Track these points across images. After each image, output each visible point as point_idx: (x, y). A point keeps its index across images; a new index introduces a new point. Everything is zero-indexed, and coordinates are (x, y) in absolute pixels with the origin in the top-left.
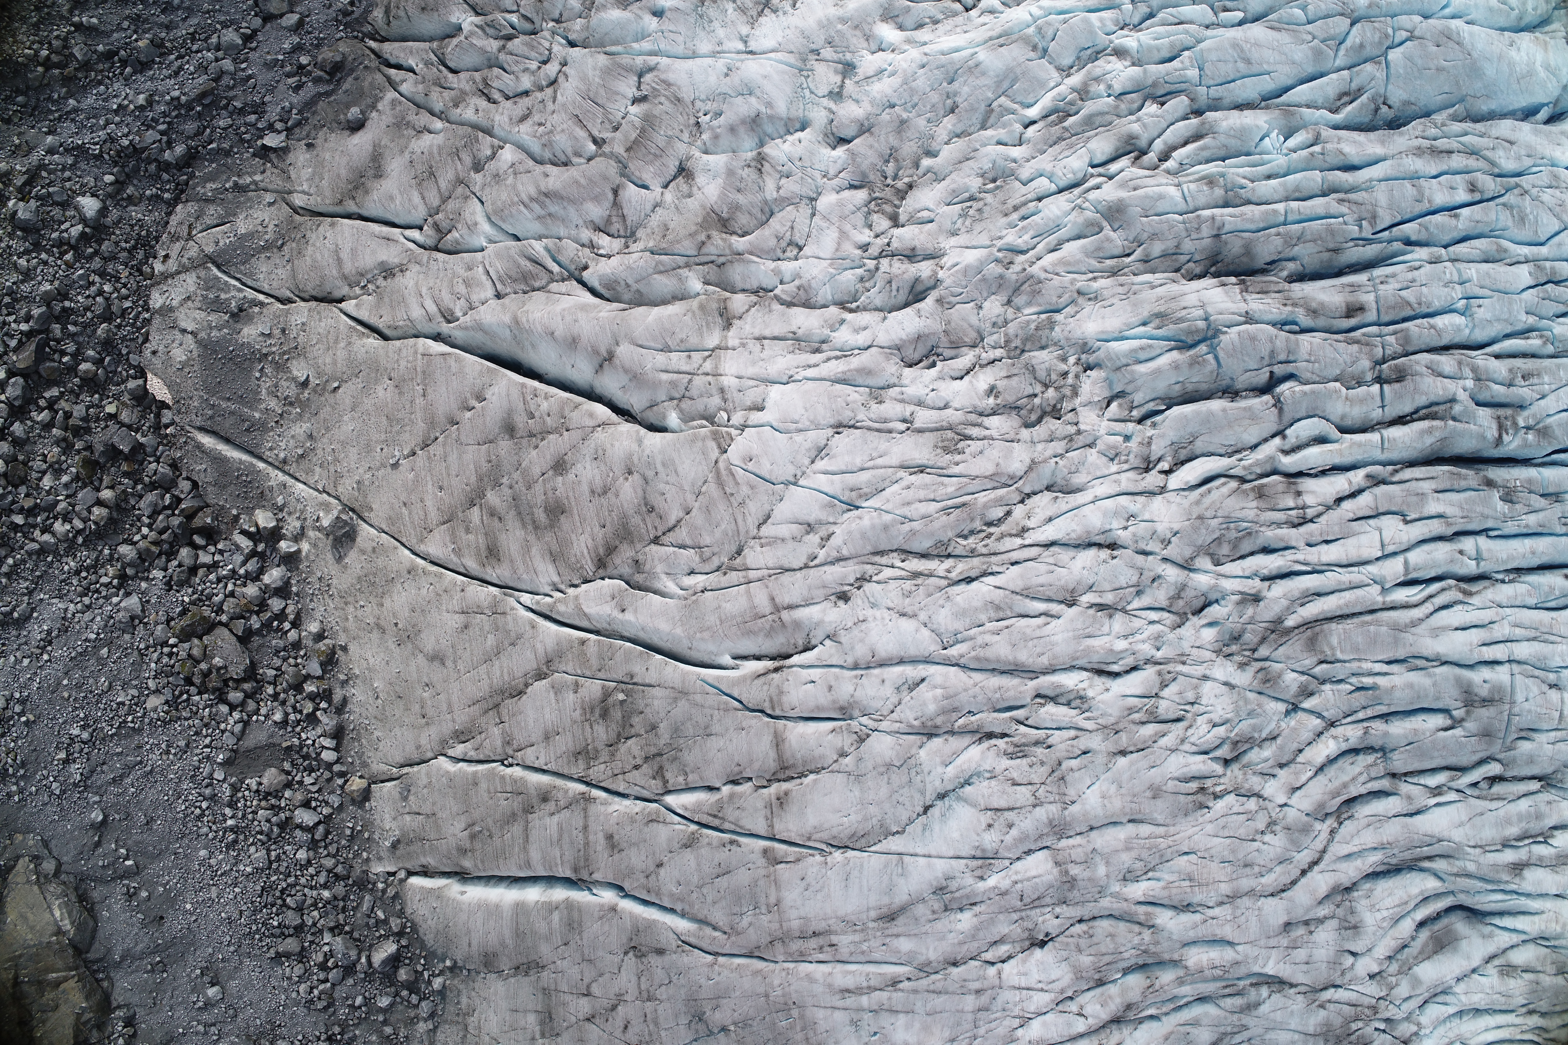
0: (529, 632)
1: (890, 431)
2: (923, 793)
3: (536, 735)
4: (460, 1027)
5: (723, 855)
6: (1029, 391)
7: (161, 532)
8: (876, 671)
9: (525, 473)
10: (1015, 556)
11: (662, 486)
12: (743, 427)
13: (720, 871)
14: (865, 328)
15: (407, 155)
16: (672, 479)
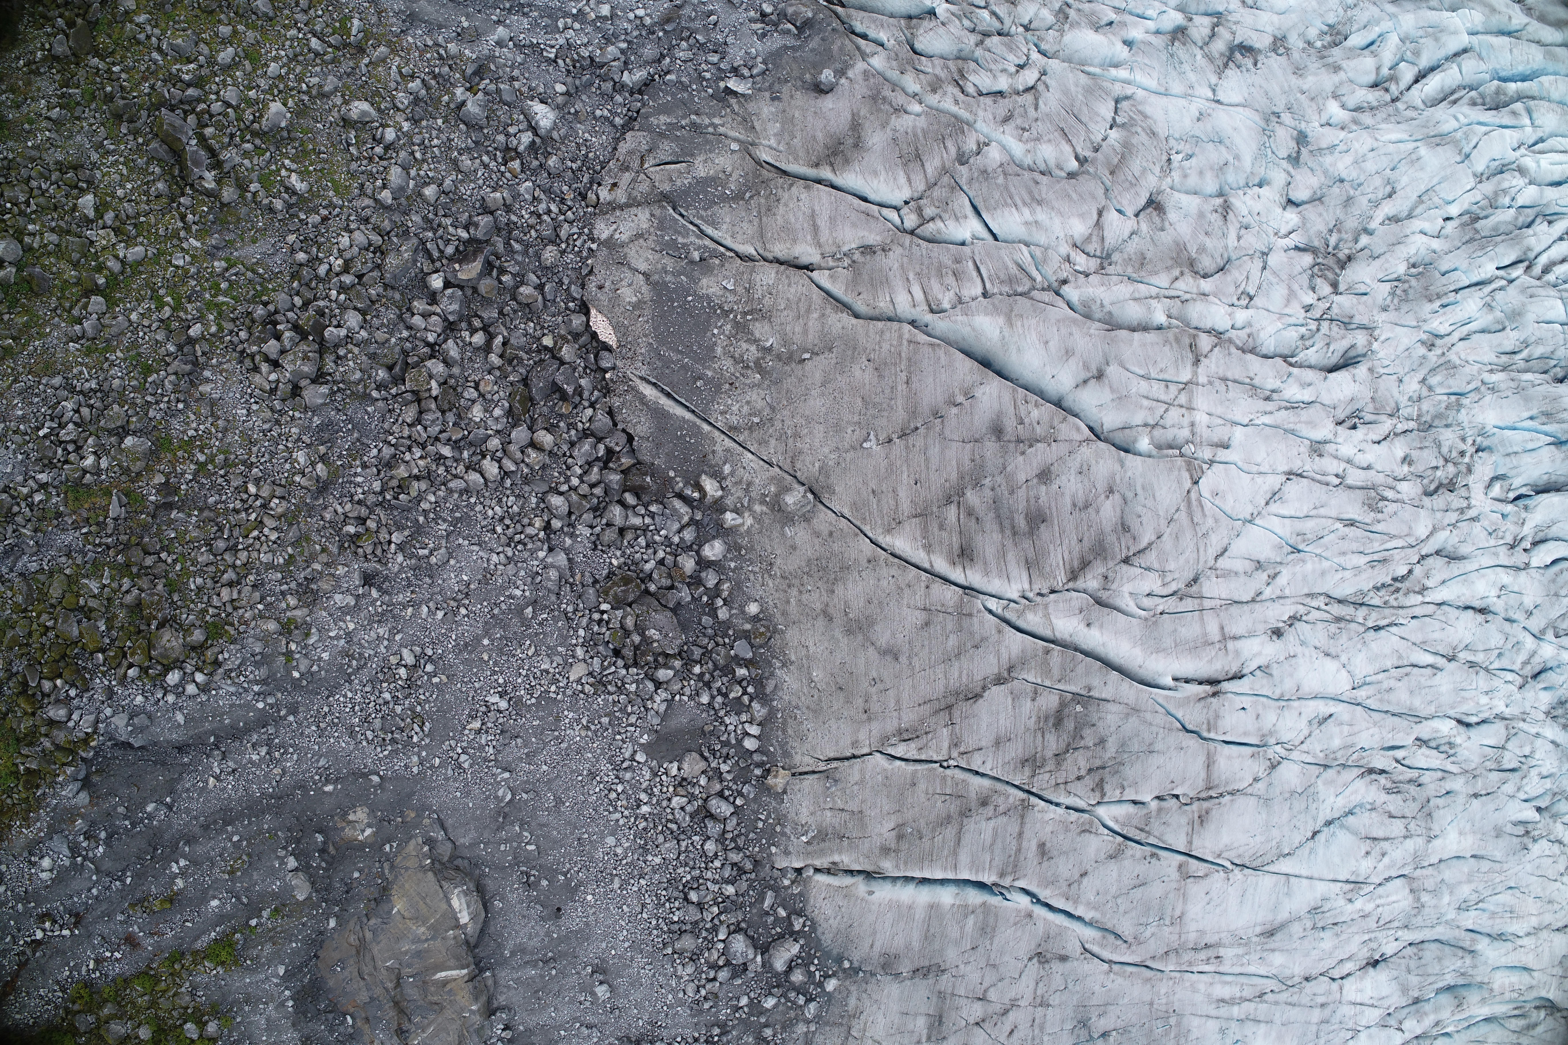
0: (995, 637)
1: (1327, 484)
2: (1315, 819)
3: (986, 741)
4: (842, 1029)
5: (1141, 868)
6: (1434, 464)
7: (592, 486)
8: (1296, 704)
9: (1010, 478)
10: (1418, 611)
11: (1139, 509)
12: (1211, 462)
13: (1138, 882)
14: (1310, 385)
15: (889, 133)
16: (1150, 503)
